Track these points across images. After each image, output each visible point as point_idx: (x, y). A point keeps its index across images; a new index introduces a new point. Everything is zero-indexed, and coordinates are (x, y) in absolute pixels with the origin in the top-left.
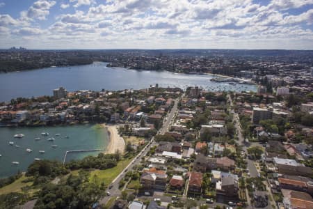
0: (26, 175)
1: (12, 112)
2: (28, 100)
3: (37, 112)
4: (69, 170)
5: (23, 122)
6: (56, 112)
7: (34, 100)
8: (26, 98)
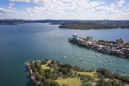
0: (96, 72)
1: (97, 45)
2: (104, 41)
3: (107, 47)
4: (114, 78)
5: (100, 50)
6: (115, 49)
7: (107, 42)
8: (104, 40)
